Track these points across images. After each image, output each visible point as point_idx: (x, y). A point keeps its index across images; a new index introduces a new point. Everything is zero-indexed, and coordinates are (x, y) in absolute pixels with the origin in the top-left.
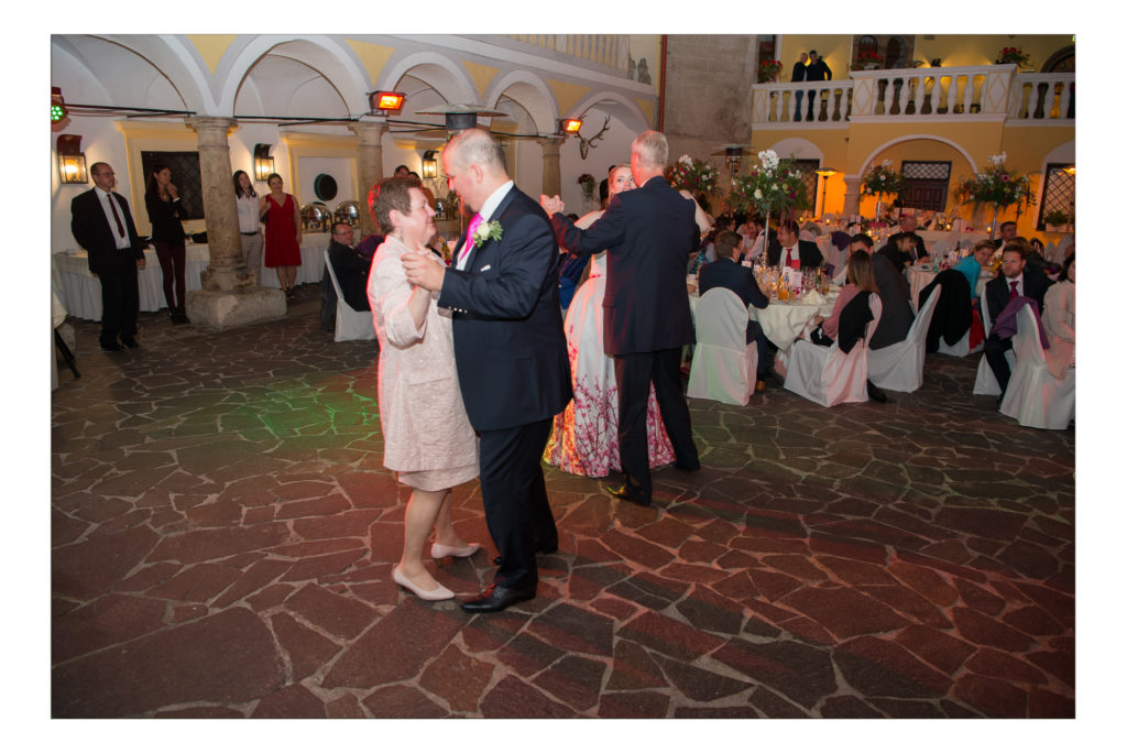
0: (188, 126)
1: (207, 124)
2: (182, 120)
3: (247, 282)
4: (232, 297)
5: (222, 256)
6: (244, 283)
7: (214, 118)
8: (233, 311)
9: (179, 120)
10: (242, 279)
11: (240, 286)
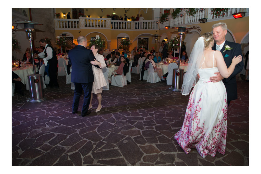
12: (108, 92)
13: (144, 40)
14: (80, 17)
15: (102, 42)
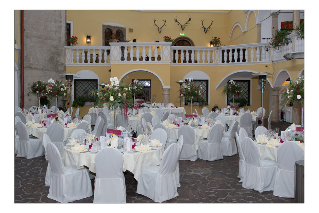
13: (236, 84)
14: (112, 42)
15: (124, 92)
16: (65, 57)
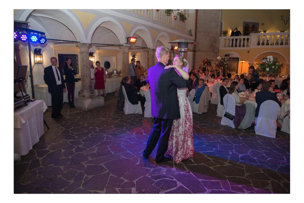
0: (77, 46)
1: (83, 46)
2: (75, 45)
3: (93, 94)
4: (90, 99)
5: (86, 86)
6: (92, 95)
7: (86, 44)
8: (90, 104)
9: (74, 45)
10: (92, 94)
11: (91, 96)
12: (273, 141)
14: (251, 33)
15: (276, 66)
16: (219, 43)
